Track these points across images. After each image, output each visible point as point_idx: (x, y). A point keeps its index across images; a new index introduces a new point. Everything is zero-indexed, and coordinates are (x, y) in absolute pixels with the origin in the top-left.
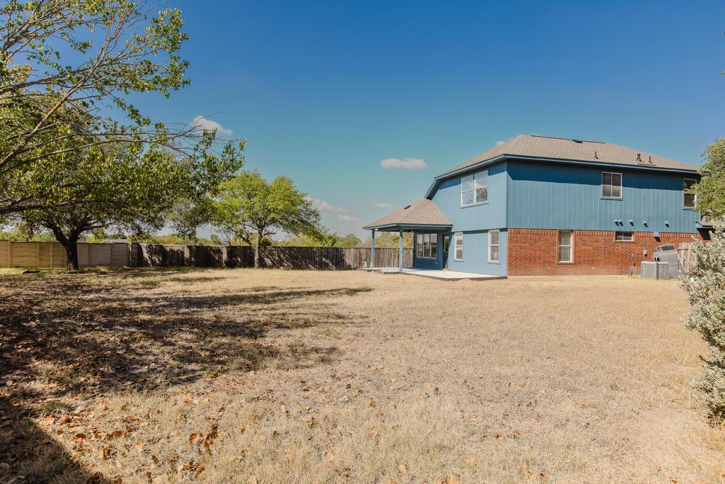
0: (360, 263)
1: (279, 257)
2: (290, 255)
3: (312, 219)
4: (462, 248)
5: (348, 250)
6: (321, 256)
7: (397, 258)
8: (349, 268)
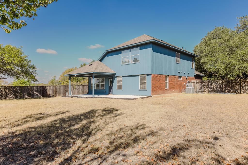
0: (55, 93)
1: (6, 92)
2: (14, 91)
3: (31, 70)
4: (122, 84)
5: (49, 87)
6: (33, 90)
7: (74, 90)
8: (50, 96)
